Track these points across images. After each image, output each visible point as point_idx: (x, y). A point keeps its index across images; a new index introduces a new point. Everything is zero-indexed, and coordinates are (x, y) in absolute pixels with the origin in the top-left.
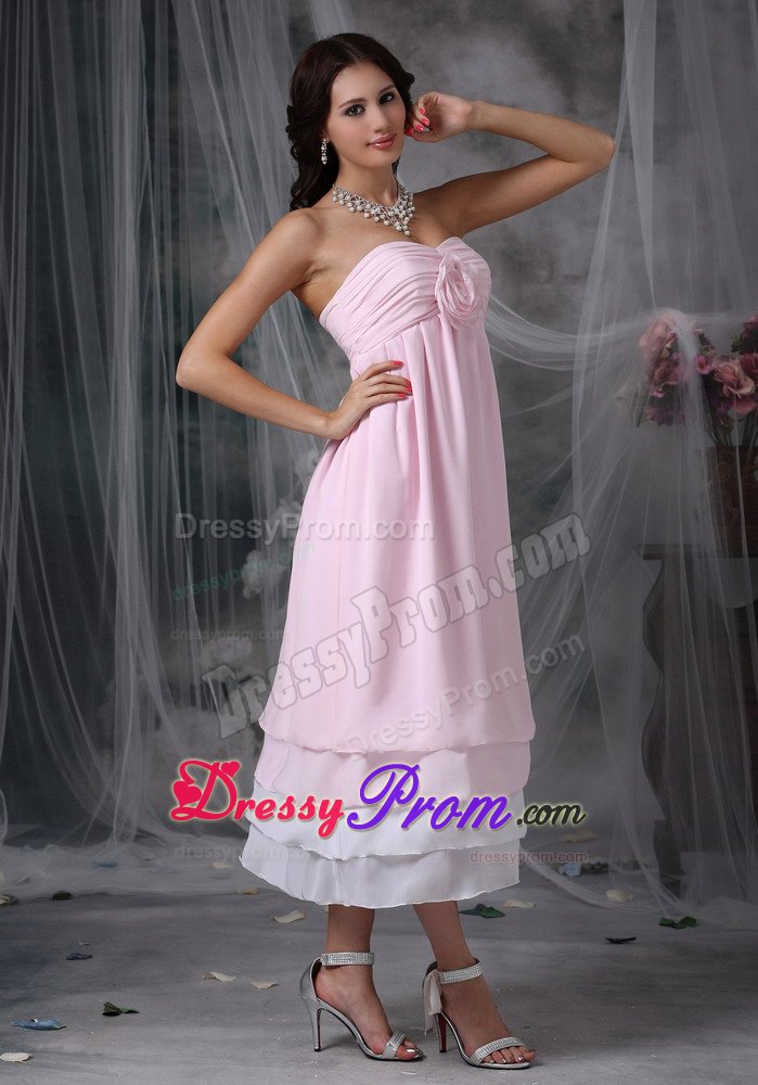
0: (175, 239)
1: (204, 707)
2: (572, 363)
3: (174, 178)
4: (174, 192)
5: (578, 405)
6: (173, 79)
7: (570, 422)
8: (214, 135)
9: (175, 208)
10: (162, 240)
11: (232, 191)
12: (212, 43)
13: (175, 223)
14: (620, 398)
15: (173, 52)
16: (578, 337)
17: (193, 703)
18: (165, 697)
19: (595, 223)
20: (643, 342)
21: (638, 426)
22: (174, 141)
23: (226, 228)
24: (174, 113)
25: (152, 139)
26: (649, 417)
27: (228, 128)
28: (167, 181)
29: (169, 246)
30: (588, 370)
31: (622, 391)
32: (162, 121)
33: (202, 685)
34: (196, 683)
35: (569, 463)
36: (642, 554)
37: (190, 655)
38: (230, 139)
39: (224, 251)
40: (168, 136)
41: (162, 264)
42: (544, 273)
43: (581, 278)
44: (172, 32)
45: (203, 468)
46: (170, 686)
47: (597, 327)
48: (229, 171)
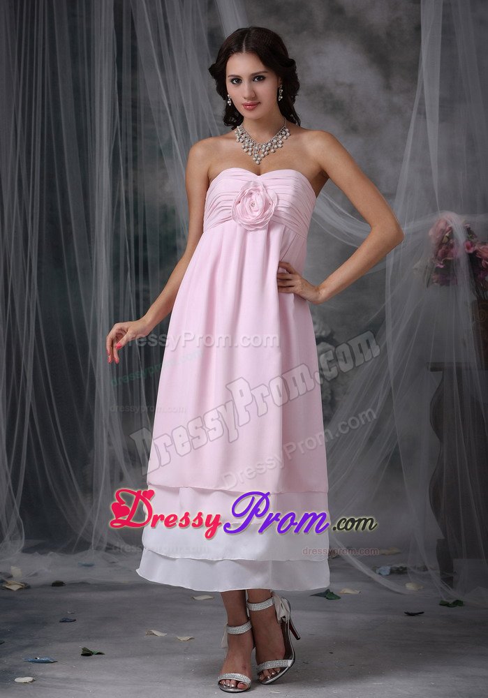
0: (135, 168)
3: (135, 129)
4: (135, 139)
5: (389, 273)
6: (134, 66)
7: (384, 284)
8: (160, 102)
9: (135, 149)
10: (126, 169)
11: (171, 138)
12: (159, 44)
13: (135, 159)
14: (416, 269)
15: (134, 49)
18: (126, 460)
19: (401, 160)
20: (431, 233)
21: (427, 286)
22: (135, 106)
23: (167, 162)
24: (134, 88)
25: (120, 105)
26: (434, 281)
27: (168, 98)
28: (130, 132)
29: (131, 172)
31: (417, 265)
32: (127, 94)
35: (384, 310)
36: (430, 368)
38: (169, 105)
39: (166, 176)
40: (130, 103)
41: (126, 185)
43: (392, 195)
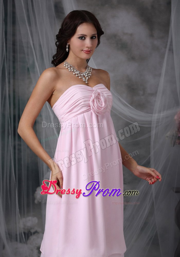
0: (14, 78)
1: (21, 242)
2: (151, 124)
3: (14, 57)
4: (14, 62)
5: (153, 139)
6: (14, 23)
7: (150, 144)
8: (28, 43)
9: (14, 68)
10: (9, 79)
11: (34, 62)
12: (28, 10)
13: (14, 73)
14: (167, 137)
15: (14, 13)
16: (153, 115)
17: (17, 240)
18: (7, 239)
19: (160, 75)
20: (176, 117)
21: (174, 146)
22: (14, 44)
23: (32, 75)
24: (14, 35)
25: (6, 44)
26: (177, 143)
27: (33, 40)
28: (11, 58)
29: (12, 81)
30: (156, 127)
31: (169, 134)
32: (10, 38)
33: (20, 234)
34: (18, 233)
35: (150, 159)
36: (175, 190)
37: (16, 223)
38: (33, 44)
39: (31, 83)
40: (12, 43)
41: (9, 87)
42: (141, 93)
43: (154, 94)
44: (14, 6)
45: (22, 158)
46: (9, 234)
47: (160, 112)
48: (33, 55)
